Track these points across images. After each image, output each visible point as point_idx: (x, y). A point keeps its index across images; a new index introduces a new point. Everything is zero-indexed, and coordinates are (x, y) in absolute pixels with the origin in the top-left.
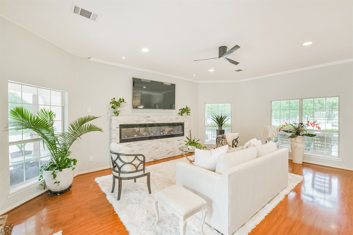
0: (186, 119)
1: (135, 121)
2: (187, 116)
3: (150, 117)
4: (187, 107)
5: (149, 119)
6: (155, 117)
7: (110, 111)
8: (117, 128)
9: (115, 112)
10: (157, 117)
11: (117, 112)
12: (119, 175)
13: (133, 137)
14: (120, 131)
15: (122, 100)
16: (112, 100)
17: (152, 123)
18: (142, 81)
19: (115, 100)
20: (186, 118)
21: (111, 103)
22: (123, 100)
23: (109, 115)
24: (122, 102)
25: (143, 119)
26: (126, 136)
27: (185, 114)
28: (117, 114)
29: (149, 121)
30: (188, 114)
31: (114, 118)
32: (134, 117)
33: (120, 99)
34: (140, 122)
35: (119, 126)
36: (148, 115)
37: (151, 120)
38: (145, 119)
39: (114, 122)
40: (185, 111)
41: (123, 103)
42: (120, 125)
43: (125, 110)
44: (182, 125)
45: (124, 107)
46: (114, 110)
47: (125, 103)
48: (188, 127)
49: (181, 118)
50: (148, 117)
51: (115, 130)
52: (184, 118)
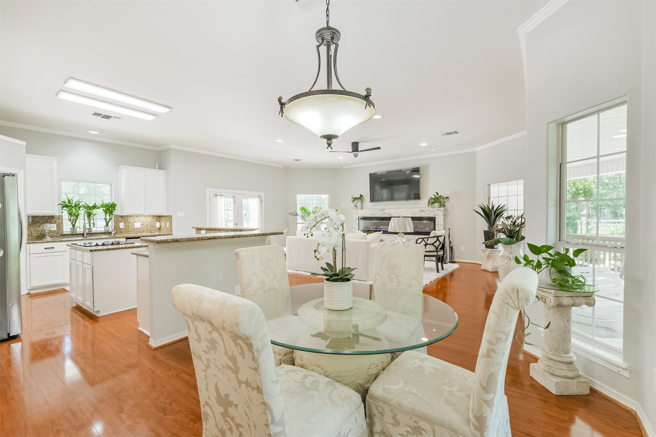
0: (438, 212)
3: (385, 210)
6: (391, 210)
8: (356, 219)
10: (394, 209)
14: (359, 222)
16: (351, 196)
18: (377, 174)
20: (437, 210)
25: (378, 212)
27: (436, 205)
29: (384, 214)
31: (354, 211)
32: (369, 210)
34: (375, 215)
36: (383, 207)
37: (386, 213)
38: (380, 212)
39: (354, 215)
40: (437, 200)
42: (359, 218)
43: (364, 205)
44: (433, 219)
47: (364, 198)
48: (443, 224)
49: (430, 211)
50: (383, 210)
51: (355, 221)
52: (436, 211)
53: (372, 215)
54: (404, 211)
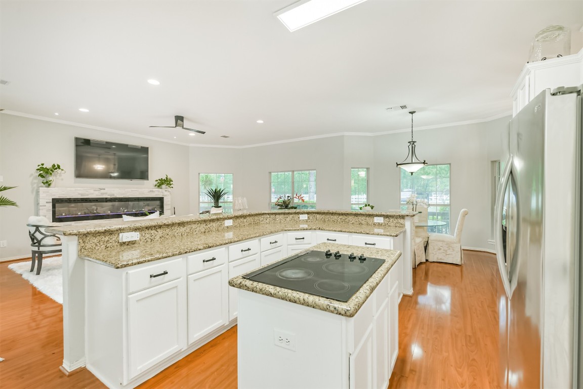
0: (166, 193)
1: (79, 194)
2: (170, 189)
3: (104, 189)
4: (167, 178)
5: (102, 191)
6: (114, 189)
7: (36, 181)
8: (47, 203)
9: (45, 182)
10: (118, 189)
11: (47, 182)
12: (39, 249)
13: (76, 215)
14: (54, 206)
15: (56, 167)
16: (39, 166)
17: (109, 197)
18: (91, 142)
19: (44, 166)
20: (166, 191)
21: (38, 170)
22: (59, 167)
23: (35, 185)
24: (56, 169)
25: (92, 191)
26: (64, 214)
27: (163, 186)
28: (48, 184)
29: (102, 194)
30: (171, 186)
31: (43, 189)
32: (77, 189)
33: (54, 166)
34: (88, 195)
35: (51, 201)
36: (102, 186)
37: (106, 193)
38: (97, 192)
39: (41, 195)
40: (165, 182)
41: (59, 171)
42: (53, 199)
43: (62, 179)
44: (161, 200)
45: (60, 176)
46: (43, 179)
47: (62, 170)
48: (170, 203)
49: (159, 191)
50: (101, 189)
51: (45, 206)
52: (164, 192)
53: (82, 195)
54: (132, 190)
